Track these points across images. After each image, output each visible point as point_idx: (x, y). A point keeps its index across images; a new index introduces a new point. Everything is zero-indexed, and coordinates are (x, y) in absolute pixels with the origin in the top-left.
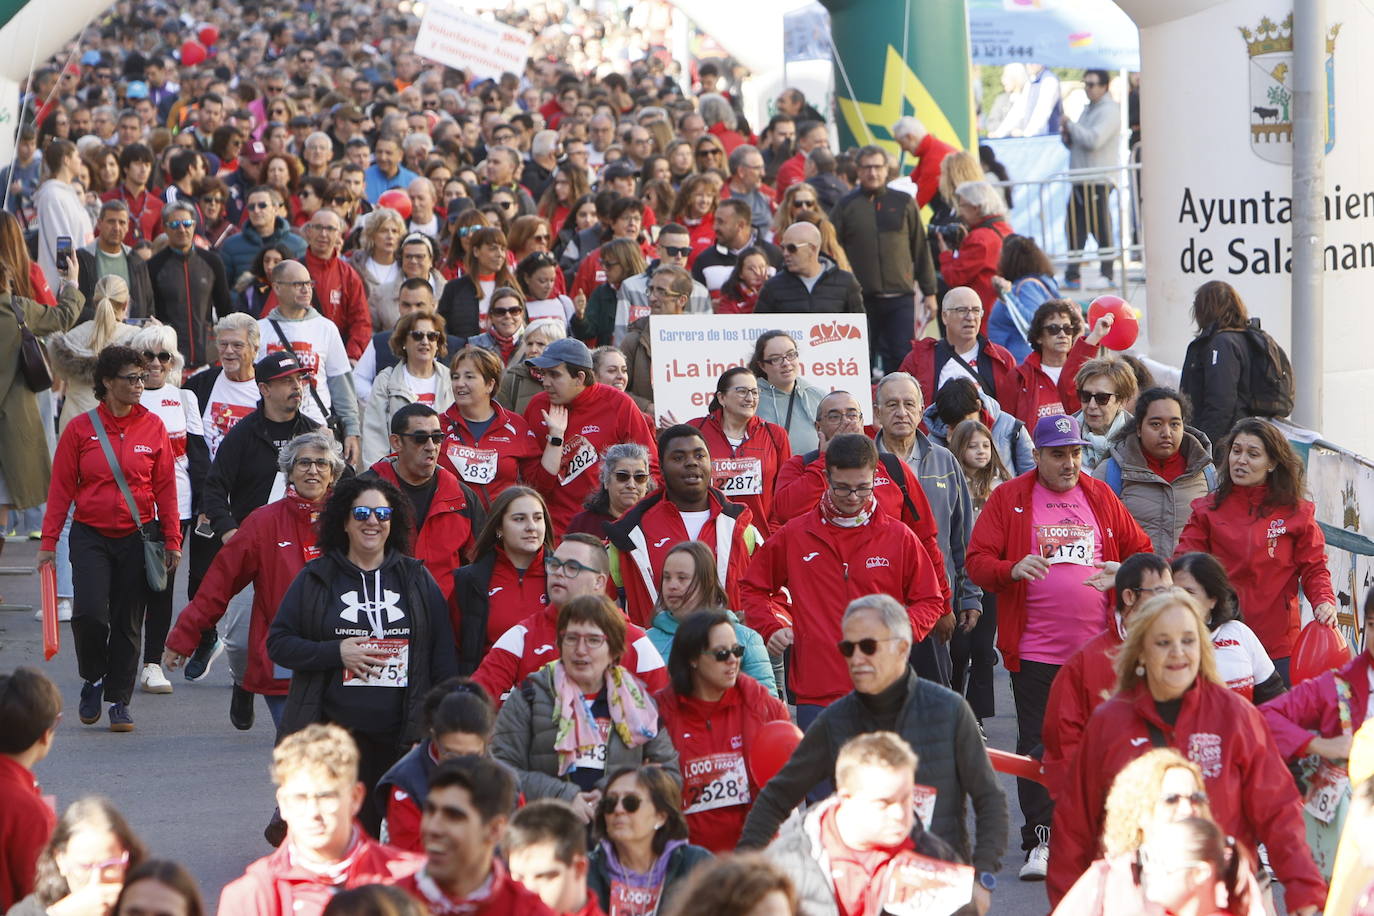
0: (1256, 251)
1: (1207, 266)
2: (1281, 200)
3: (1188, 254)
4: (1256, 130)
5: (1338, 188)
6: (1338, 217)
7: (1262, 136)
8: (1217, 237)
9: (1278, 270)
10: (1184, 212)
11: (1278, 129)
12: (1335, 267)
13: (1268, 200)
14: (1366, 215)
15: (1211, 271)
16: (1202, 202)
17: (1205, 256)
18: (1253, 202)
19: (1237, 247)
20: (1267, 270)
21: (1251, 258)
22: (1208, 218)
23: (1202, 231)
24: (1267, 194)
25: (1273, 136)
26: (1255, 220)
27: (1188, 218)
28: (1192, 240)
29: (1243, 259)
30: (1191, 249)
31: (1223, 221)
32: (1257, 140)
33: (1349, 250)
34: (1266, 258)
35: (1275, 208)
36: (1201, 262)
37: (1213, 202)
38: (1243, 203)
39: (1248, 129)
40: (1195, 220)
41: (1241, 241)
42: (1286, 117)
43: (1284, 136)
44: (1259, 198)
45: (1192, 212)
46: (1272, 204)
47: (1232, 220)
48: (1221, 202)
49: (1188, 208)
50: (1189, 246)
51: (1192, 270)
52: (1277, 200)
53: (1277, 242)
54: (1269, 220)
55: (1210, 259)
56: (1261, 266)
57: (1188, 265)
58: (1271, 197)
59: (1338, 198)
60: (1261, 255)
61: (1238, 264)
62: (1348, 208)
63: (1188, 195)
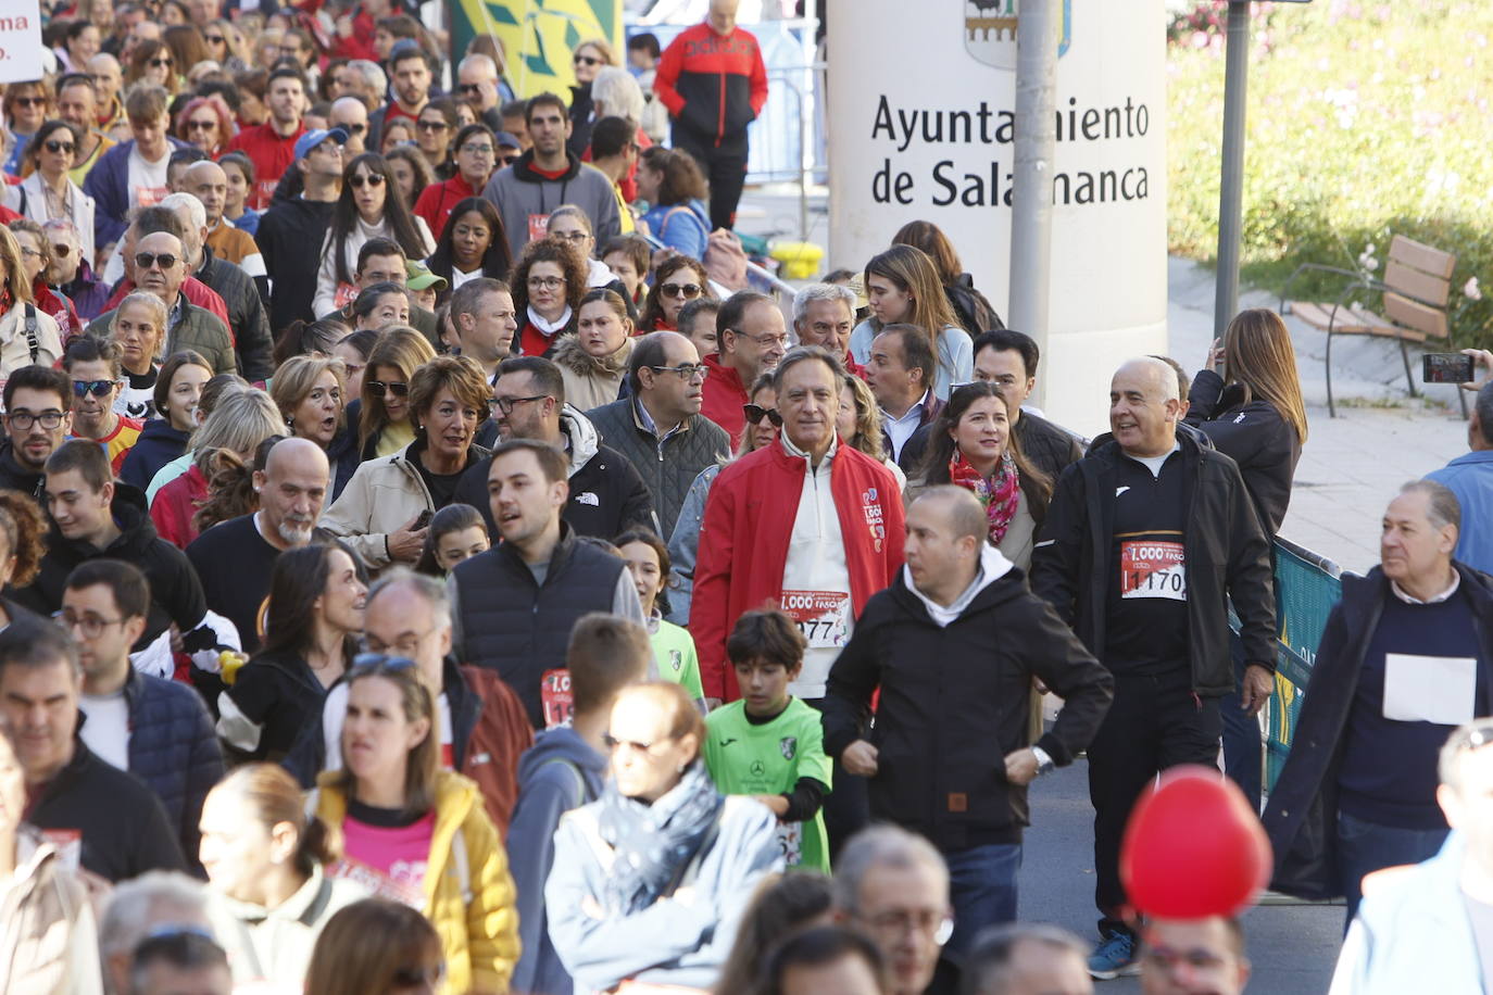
0: (967, 177)
1: (905, 195)
2: (1001, 113)
3: (882, 179)
4: (971, 24)
5: (1073, 101)
6: (1072, 137)
7: (979, 33)
8: (919, 158)
9: (994, 202)
10: (878, 125)
11: (999, 24)
12: (1067, 201)
13: (984, 113)
14: (1107, 136)
15: (910, 201)
16: (902, 113)
17: (904, 182)
18: (966, 115)
19: (945, 172)
20: (980, 202)
21: (961, 187)
22: (908, 134)
23: (901, 150)
24: (984, 106)
25: (992, 33)
26: (968, 138)
27: (883, 133)
28: (887, 162)
29: (951, 187)
30: (887, 173)
31: (927, 138)
32: (973, 38)
33: (1085, 180)
34: (980, 187)
35: (994, 123)
36: (898, 189)
37: (915, 114)
38: (953, 117)
39: (961, 23)
40: (892, 136)
41: (950, 164)
42: (1009, 10)
43: (1006, 33)
44: (974, 110)
45: (889, 126)
46: (989, 119)
47: (939, 137)
48: (925, 115)
49: (883, 120)
50: (883, 168)
51: (887, 199)
52: (995, 114)
53: (995, 166)
54: (985, 139)
55: (910, 185)
56: (973, 196)
57: (882, 194)
58: (989, 109)
59: (1072, 114)
60: (973, 183)
61: (944, 194)
62: (1085, 126)
63: (884, 104)
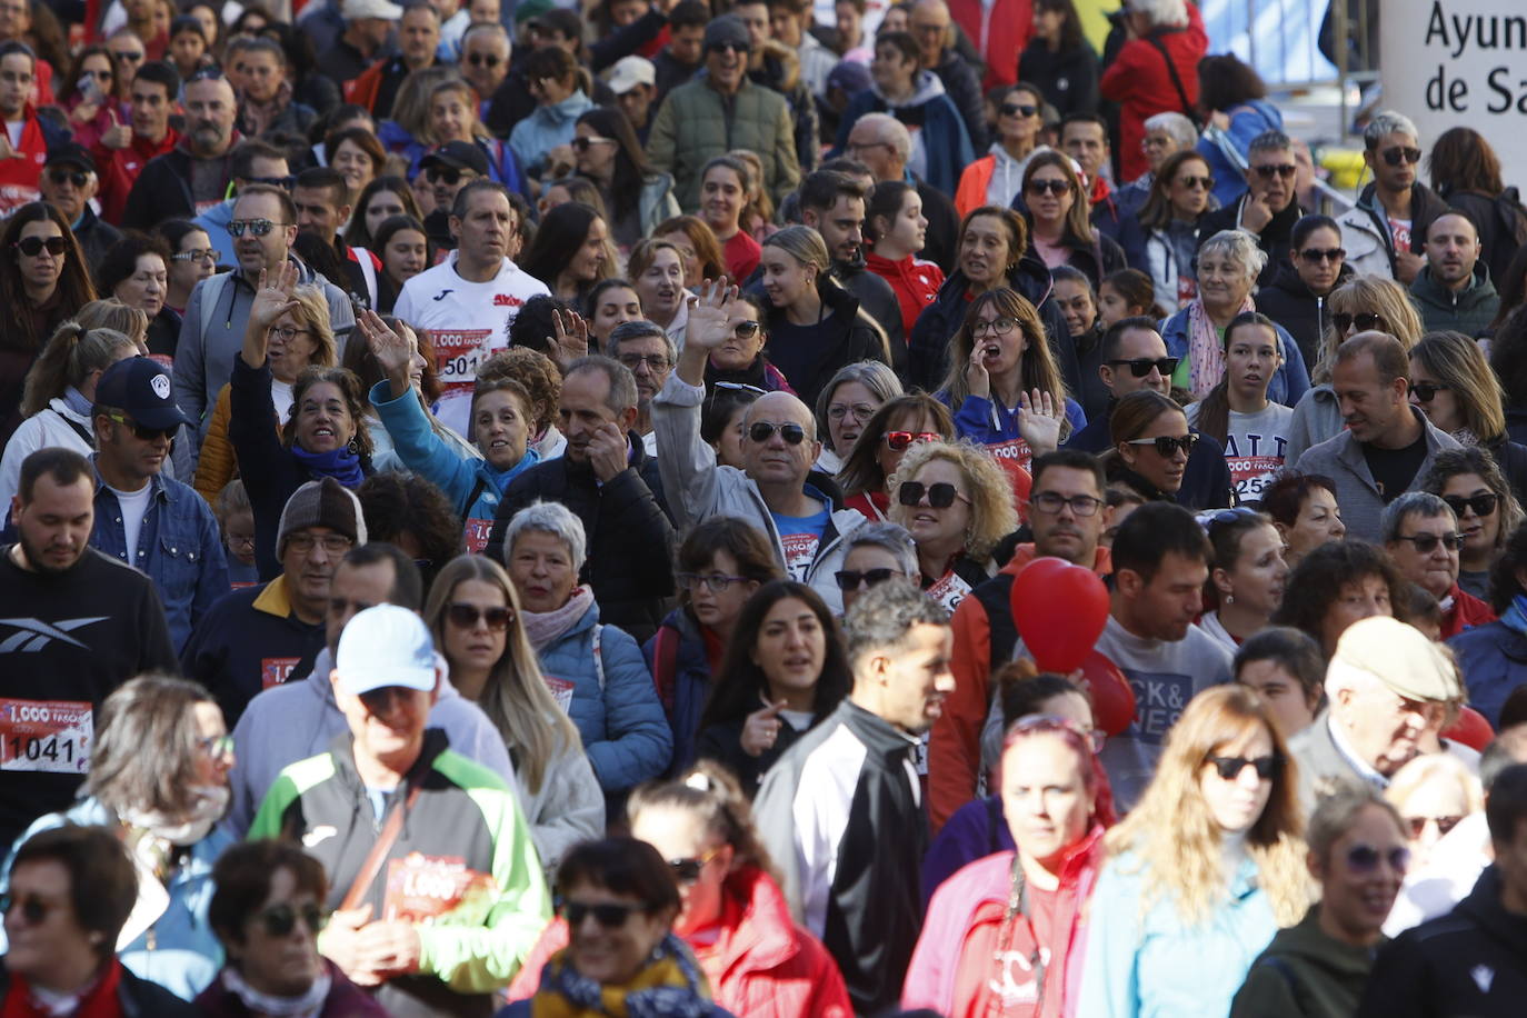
0: (1523, 84)
1: (1459, 102)
3: (1436, 88)
8: (1473, 65)
10: (1431, 31)
15: (1465, 108)
16: (1456, 20)
17: (1458, 89)
18: (1521, 21)
19: (1499, 79)
21: (1517, 94)
22: (1463, 40)
23: (1455, 56)
27: (1436, 39)
28: (1441, 69)
29: (1507, 94)
30: (1440, 80)
31: (1482, 44)
36: (1452, 97)
37: (1470, 19)
38: (1508, 22)
40: (1446, 42)
41: (1505, 70)
45: (1443, 31)
47: (1494, 43)
48: (1480, 21)
49: (1437, 25)
50: (1437, 75)
51: (1441, 106)
55: (1464, 91)
57: (1435, 99)
61: (1499, 101)
63: (1437, 10)
